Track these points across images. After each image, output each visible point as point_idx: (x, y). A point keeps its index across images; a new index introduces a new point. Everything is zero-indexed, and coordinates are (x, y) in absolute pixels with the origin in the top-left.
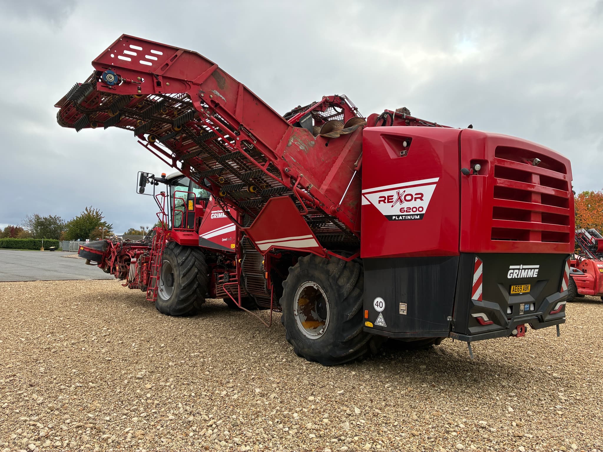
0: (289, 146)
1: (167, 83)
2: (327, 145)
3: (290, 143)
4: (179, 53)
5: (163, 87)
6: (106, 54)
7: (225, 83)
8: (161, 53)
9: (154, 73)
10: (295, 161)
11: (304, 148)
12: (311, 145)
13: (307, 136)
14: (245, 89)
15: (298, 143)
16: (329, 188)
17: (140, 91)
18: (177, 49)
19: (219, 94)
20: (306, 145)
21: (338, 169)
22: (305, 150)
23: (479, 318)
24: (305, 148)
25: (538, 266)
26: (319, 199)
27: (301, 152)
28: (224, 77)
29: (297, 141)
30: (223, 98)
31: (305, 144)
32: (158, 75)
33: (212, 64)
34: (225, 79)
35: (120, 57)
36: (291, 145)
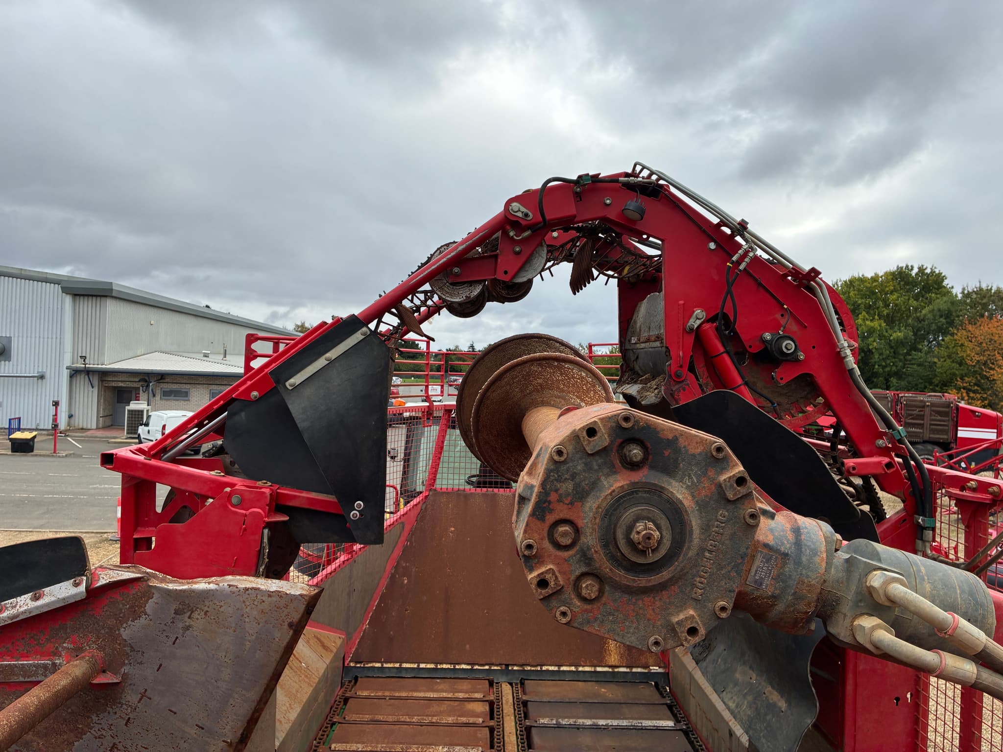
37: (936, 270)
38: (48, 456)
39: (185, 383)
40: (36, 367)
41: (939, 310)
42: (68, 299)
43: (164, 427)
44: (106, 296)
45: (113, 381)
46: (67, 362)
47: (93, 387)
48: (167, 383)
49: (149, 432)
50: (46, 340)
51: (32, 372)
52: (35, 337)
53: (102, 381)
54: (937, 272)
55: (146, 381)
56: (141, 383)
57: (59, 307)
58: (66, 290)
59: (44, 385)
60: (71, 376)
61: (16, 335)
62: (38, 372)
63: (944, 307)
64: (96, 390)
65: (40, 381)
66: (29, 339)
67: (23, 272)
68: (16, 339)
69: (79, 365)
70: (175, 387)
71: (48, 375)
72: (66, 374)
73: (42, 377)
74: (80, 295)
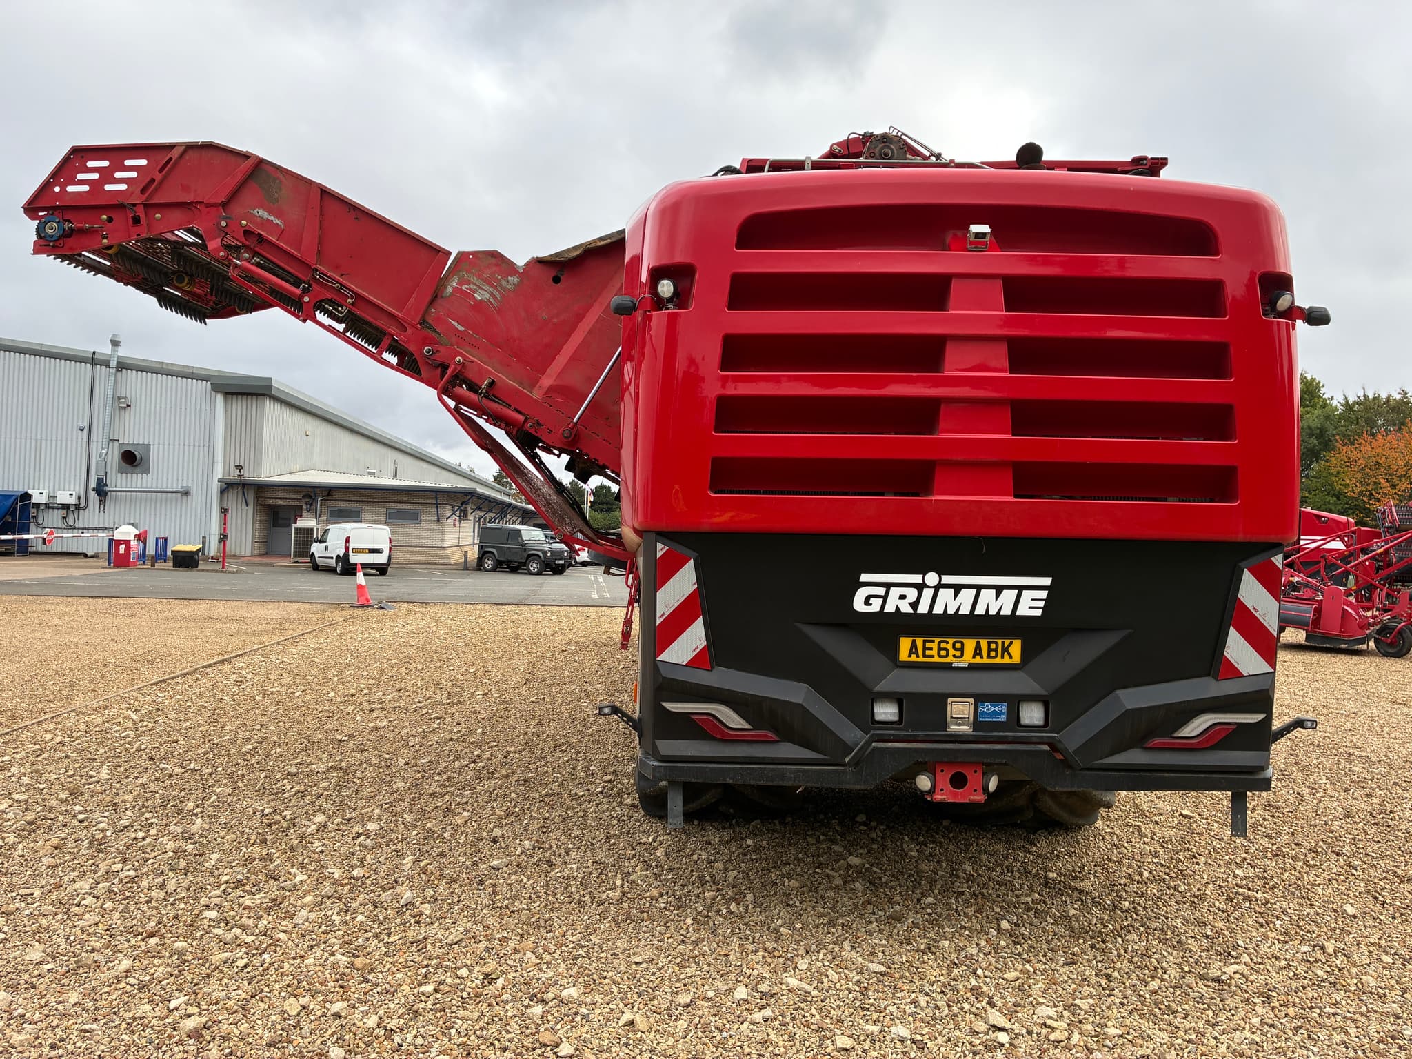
0: (446, 297)
1: (158, 216)
2: (556, 280)
3: (450, 290)
4: (175, 153)
5: (145, 226)
6: (46, 187)
7: (280, 189)
8: (143, 162)
9: (127, 202)
10: (461, 328)
11: (487, 296)
12: (509, 287)
13: (497, 265)
14: (324, 192)
15: (472, 286)
16: (555, 383)
17: (105, 241)
18: (171, 147)
19: (266, 215)
20: (495, 288)
21: (586, 333)
22: (491, 300)
23: (693, 717)
24: (492, 295)
25: (1047, 581)
26: (523, 411)
27: (479, 306)
28: (278, 178)
29: (469, 283)
30: (276, 221)
31: (491, 285)
32: (134, 205)
33: (246, 156)
34: (281, 182)
35: (70, 189)
36: (452, 294)
37: (1306, 375)
38: (216, 571)
39: (357, 501)
40: (180, 481)
41: (1309, 428)
42: (219, 398)
43: (348, 540)
44: (263, 395)
45: (270, 498)
46: (218, 474)
47: (247, 505)
48: (335, 500)
49: (327, 548)
50: (192, 448)
51: (175, 485)
52: (179, 445)
53: (258, 498)
54: (1309, 378)
55: (311, 497)
56: (304, 500)
57: (208, 408)
58: (217, 388)
59: (189, 503)
60: (222, 492)
61: (156, 443)
62: (182, 487)
63: (1315, 423)
64: (251, 509)
65: (185, 497)
66: (171, 447)
67: (164, 367)
68: (156, 446)
69: (234, 476)
70: (343, 505)
71: (193, 491)
72: (216, 487)
73: (186, 493)
74: (232, 394)
